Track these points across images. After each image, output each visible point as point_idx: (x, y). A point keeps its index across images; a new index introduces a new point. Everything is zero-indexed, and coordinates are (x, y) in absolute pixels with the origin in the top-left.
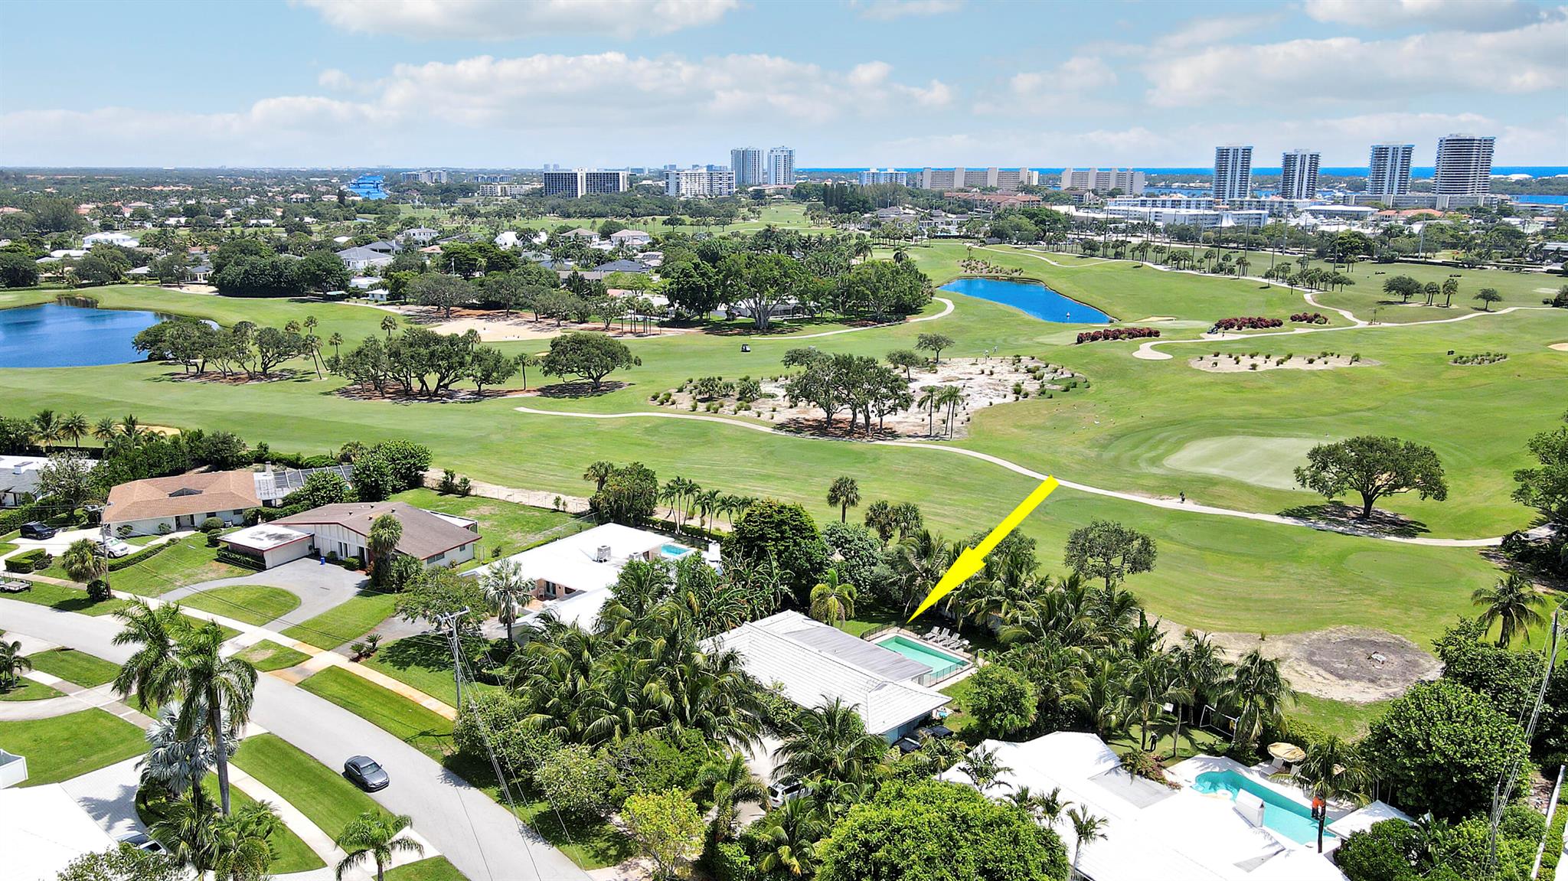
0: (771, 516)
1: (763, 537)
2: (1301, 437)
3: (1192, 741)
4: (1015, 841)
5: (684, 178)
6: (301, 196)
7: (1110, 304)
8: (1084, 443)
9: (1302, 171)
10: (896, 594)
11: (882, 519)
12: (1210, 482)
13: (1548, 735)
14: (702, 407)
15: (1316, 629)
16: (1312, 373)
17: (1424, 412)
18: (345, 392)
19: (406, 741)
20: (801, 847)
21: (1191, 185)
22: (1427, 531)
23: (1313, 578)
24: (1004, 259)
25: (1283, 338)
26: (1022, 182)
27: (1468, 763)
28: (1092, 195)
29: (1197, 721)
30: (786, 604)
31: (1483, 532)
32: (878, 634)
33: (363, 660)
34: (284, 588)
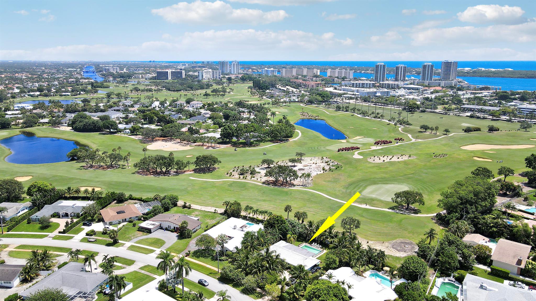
0: (276, 219)
1: (274, 223)
2: (395, 184)
3: (369, 267)
4: (339, 290)
5: (204, 73)
6: (72, 80)
7: (345, 131)
8: (342, 186)
9: (401, 71)
10: (305, 235)
11: (299, 216)
12: (372, 200)
13: (435, 263)
14: (242, 177)
15: (395, 240)
16: (399, 162)
17: (425, 174)
18: (138, 173)
19: (207, 275)
20: (298, 293)
21: (368, 72)
22: (421, 212)
23: (395, 227)
24: (313, 111)
25: (392, 148)
26: (315, 73)
27: (416, 271)
28: (337, 79)
29: (370, 263)
30: (281, 239)
31: (433, 212)
32: (301, 245)
33: (188, 256)
34: (160, 238)
